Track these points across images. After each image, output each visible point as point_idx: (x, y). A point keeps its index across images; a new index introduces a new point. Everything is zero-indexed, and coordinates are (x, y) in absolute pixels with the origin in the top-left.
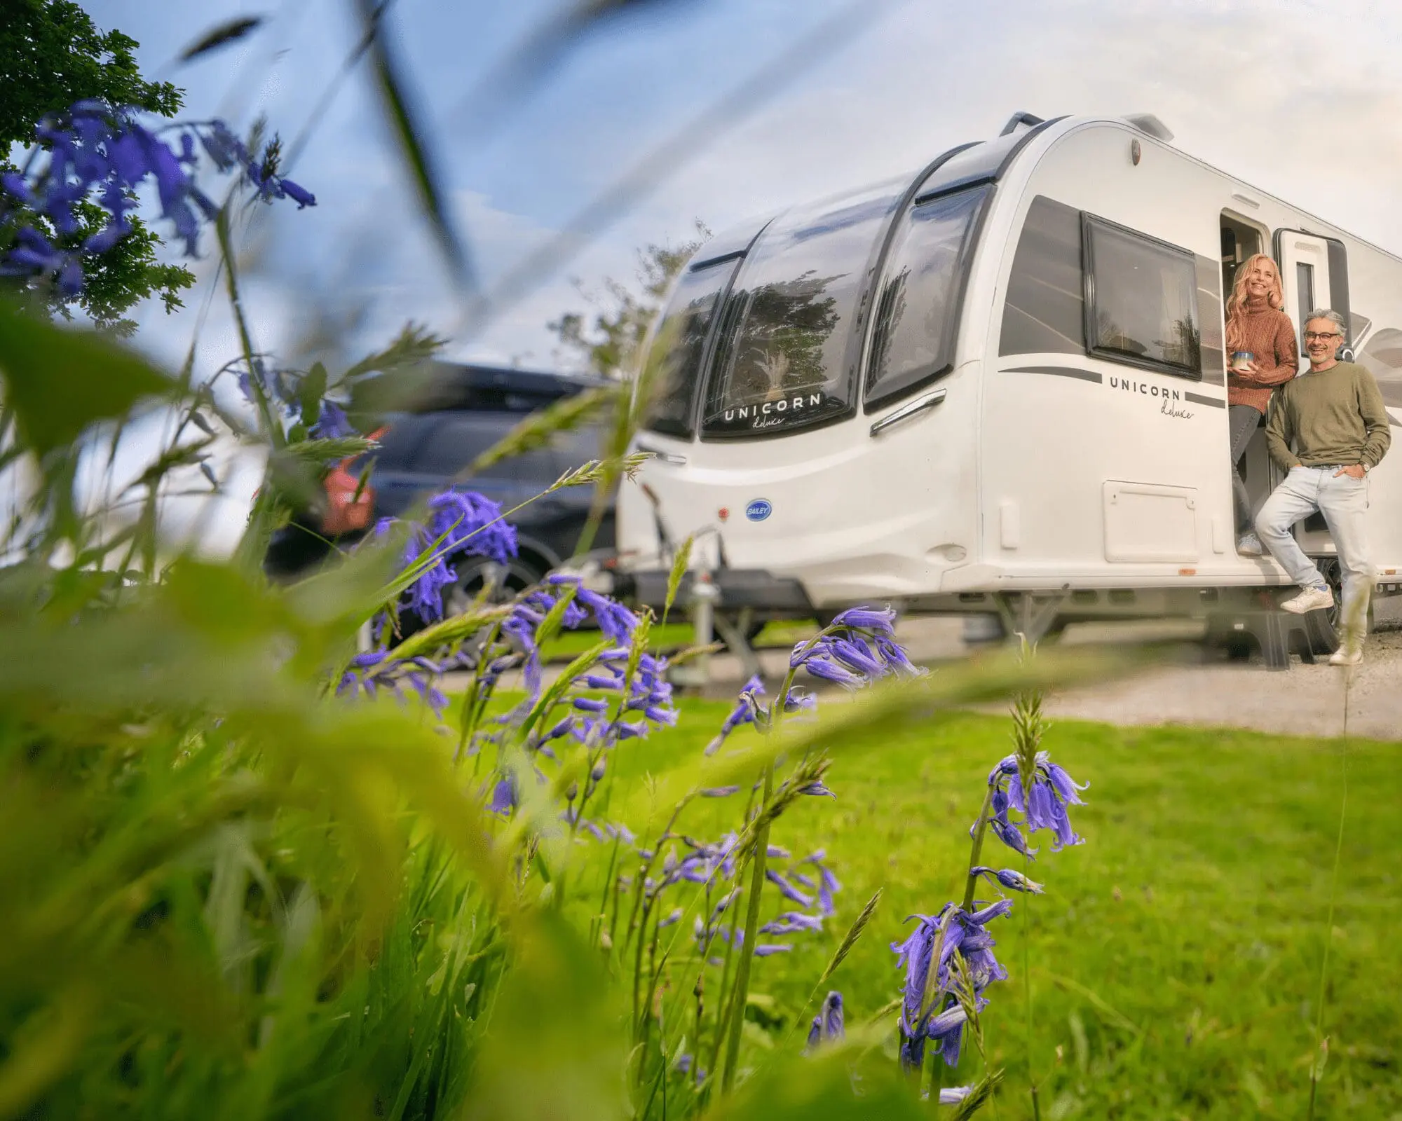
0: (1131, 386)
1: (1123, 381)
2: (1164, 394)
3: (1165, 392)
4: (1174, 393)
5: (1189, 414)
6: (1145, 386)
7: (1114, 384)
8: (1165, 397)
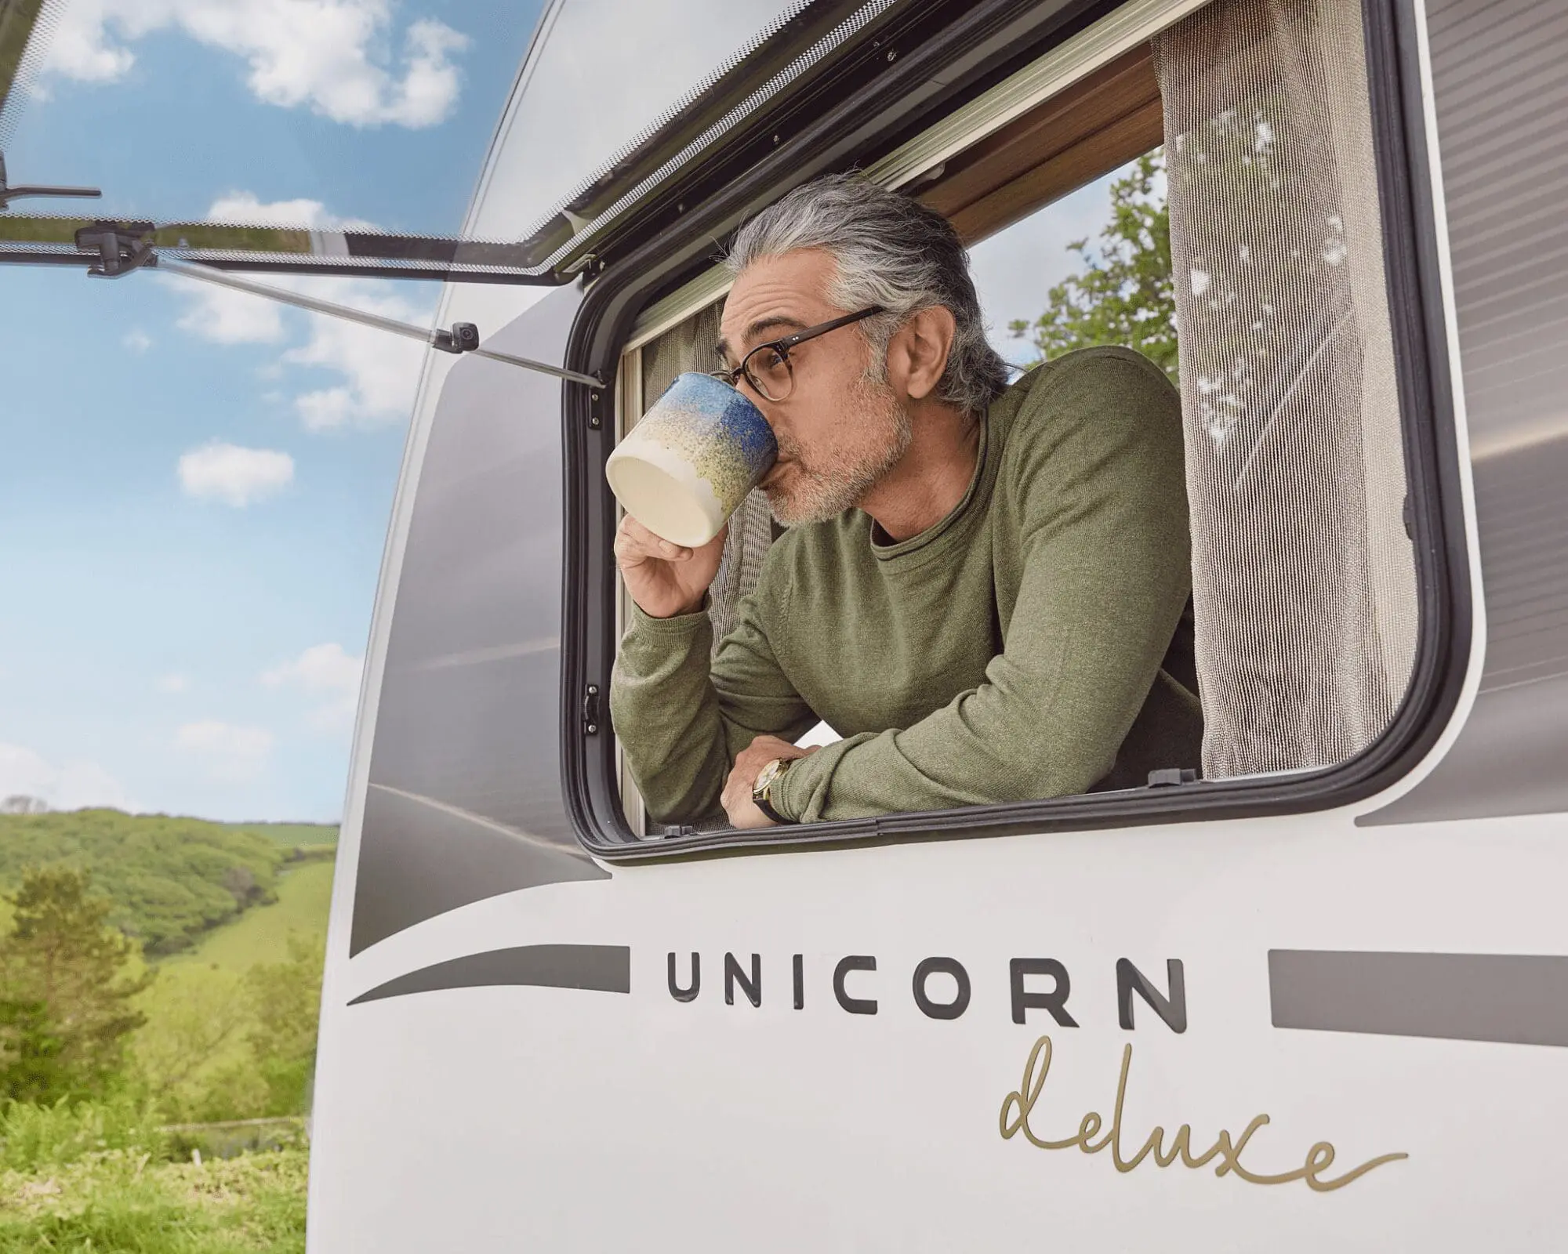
0: (776, 982)
1: (730, 959)
2: (1021, 1003)
3: (1039, 984)
4: (1128, 977)
5: (1324, 1151)
6: (866, 963)
7: (684, 982)
8: (1039, 1019)
